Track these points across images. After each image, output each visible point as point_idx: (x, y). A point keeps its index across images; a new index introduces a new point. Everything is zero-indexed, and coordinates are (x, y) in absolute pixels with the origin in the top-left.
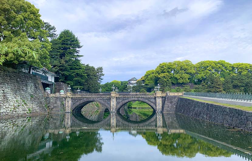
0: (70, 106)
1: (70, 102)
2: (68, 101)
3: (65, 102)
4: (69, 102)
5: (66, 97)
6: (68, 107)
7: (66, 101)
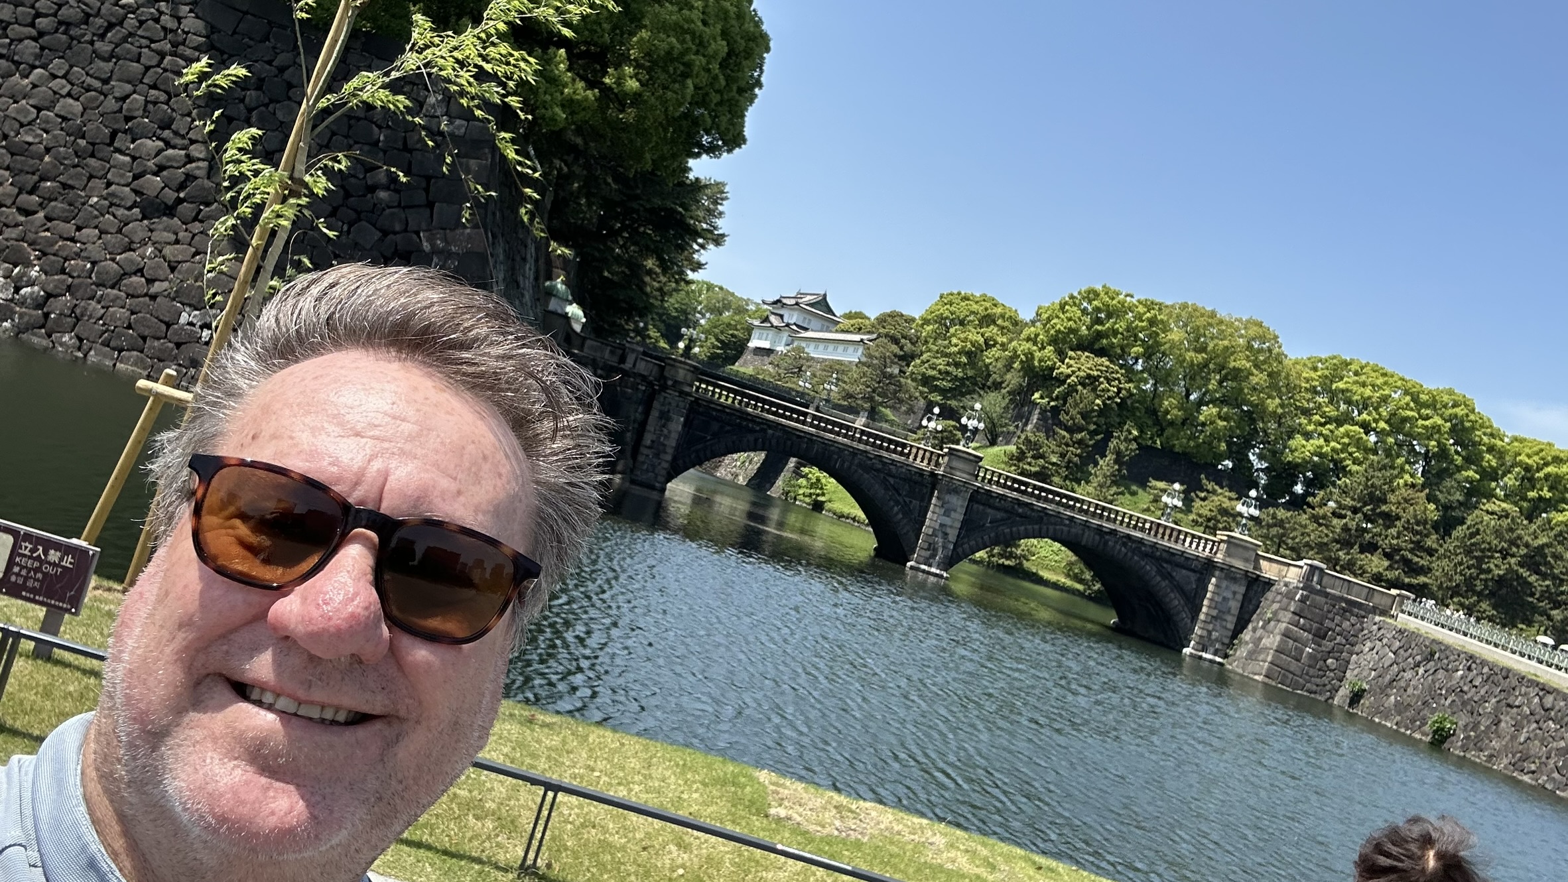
0: (670, 451)
1: (677, 424)
2: (665, 417)
3: (647, 413)
4: (669, 419)
5: (664, 388)
6: (657, 455)
7: (655, 414)
